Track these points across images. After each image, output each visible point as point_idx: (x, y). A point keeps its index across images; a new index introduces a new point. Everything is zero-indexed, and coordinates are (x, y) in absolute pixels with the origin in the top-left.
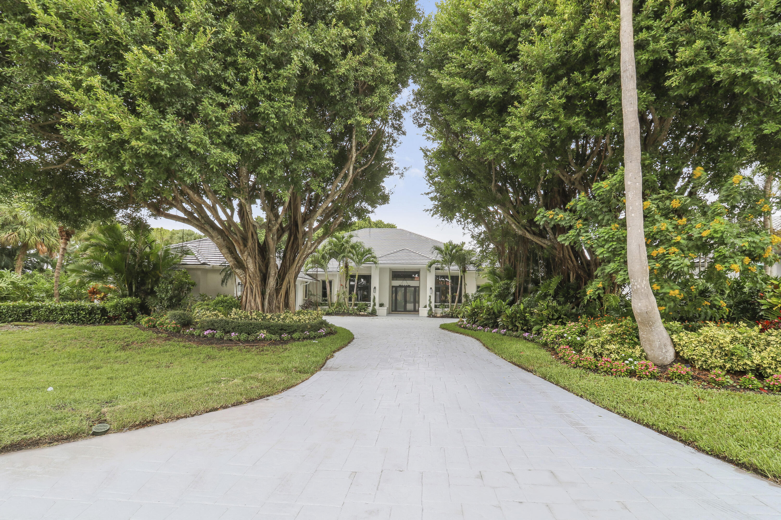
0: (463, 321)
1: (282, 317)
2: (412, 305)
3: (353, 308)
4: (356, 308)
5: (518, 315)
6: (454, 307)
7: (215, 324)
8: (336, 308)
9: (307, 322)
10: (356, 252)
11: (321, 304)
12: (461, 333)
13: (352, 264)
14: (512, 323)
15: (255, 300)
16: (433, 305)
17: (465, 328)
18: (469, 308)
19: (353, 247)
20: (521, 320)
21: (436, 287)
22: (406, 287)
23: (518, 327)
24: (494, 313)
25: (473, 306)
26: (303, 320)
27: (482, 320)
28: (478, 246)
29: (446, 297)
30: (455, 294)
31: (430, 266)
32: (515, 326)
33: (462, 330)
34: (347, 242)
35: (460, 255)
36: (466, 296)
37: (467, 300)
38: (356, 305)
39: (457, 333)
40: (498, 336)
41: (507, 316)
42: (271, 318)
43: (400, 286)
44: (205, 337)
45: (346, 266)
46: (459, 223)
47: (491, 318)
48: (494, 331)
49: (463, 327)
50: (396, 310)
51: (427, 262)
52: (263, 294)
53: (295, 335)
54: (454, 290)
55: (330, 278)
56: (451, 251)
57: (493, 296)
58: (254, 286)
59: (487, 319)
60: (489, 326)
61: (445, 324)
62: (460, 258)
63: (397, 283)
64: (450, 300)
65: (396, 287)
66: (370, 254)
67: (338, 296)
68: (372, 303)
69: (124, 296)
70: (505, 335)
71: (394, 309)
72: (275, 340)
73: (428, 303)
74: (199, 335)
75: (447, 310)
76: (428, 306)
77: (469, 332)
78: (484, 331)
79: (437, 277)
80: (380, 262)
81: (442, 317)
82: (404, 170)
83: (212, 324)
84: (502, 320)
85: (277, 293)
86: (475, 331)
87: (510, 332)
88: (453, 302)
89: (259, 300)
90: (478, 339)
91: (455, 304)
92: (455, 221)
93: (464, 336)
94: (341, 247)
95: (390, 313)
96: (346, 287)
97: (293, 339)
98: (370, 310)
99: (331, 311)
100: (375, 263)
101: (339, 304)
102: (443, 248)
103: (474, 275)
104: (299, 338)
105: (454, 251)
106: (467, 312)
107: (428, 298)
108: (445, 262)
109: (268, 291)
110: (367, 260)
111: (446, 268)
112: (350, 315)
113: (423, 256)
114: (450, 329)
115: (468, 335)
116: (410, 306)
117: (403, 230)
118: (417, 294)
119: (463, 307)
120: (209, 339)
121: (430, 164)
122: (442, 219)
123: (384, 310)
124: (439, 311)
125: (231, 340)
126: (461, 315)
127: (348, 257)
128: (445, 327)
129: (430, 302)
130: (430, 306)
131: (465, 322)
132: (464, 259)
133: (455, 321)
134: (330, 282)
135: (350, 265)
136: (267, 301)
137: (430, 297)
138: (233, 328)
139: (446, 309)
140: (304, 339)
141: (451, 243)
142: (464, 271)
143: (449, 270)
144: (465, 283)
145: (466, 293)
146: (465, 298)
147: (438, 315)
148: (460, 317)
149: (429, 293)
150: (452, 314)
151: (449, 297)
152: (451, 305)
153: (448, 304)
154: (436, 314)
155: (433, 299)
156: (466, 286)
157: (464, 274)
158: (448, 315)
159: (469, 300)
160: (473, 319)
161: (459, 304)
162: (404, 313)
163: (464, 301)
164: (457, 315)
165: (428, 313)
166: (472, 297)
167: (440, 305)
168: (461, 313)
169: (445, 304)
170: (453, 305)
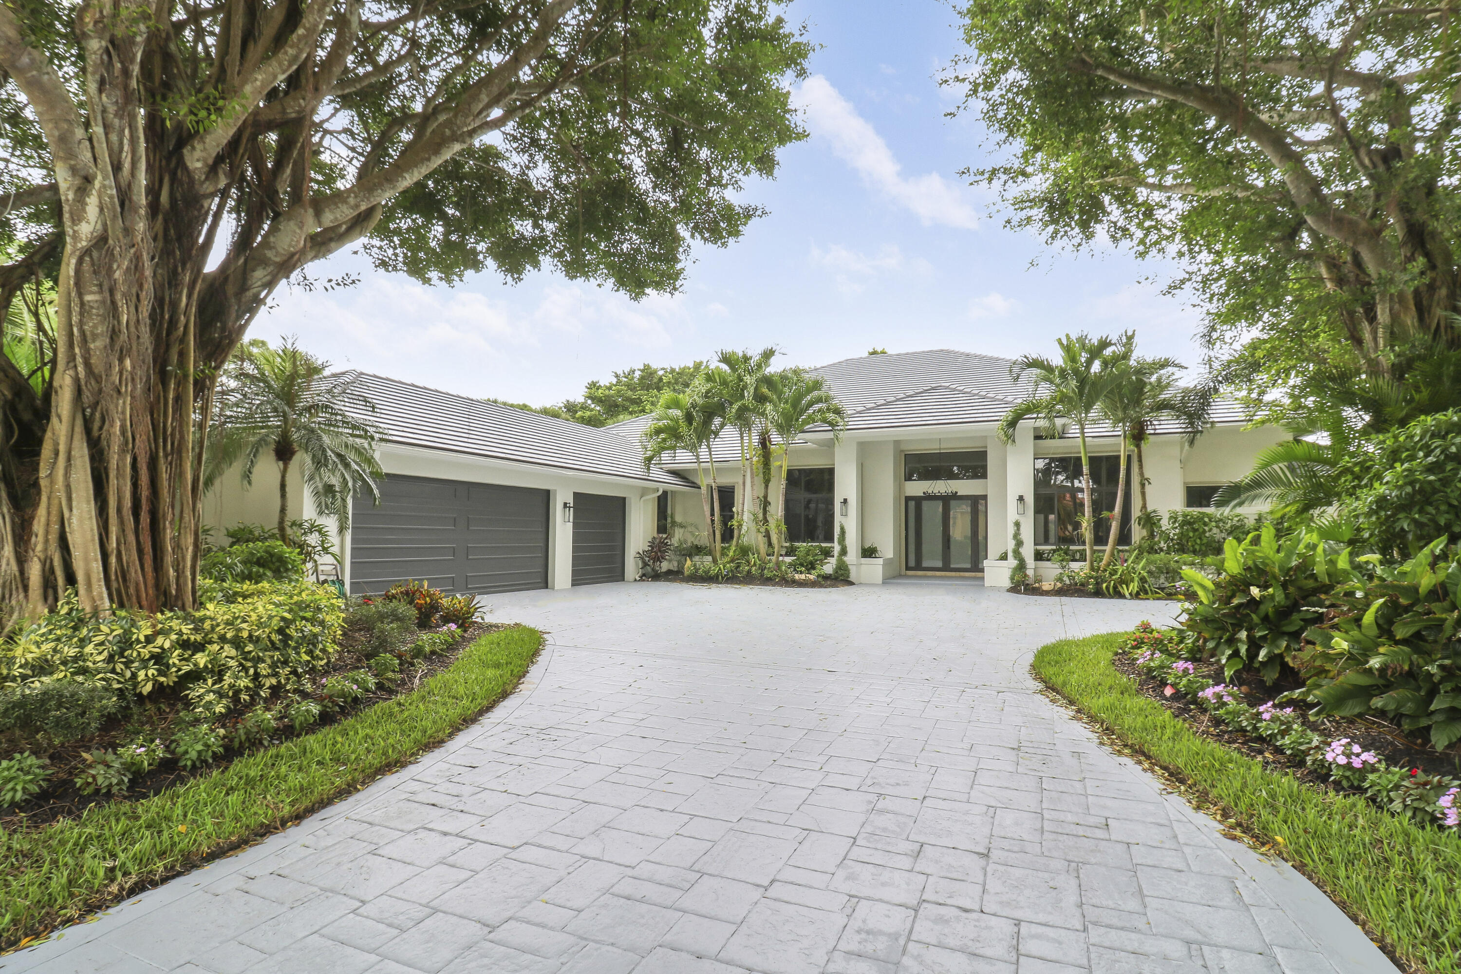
3: (777, 563)
4: (788, 559)
6: (1106, 558)
8: (732, 561)
16: (1028, 551)
21: (1037, 497)
22: (947, 500)
29: (1077, 526)
30: (1105, 514)
31: (1012, 424)
35: (1122, 374)
36: (1149, 521)
37: (1152, 535)
38: (790, 552)
43: (929, 497)
45: (763, 444)
50: (918, 567)
51: (1005, 414)
54: (1104, 502)
55: (727, 481)
56: (1088, 364)
62: (1120, 386)
63: (917, 488)
64: (1088, 536)
65: (918, 501)
66: (819, 400)
67: (738, 528)
68: (837, 546)
71: (912, 563)
73: (1011, 545)
75: (1080, 569)
76: (1010, 555)
81: (1061, 592)
88: (1100, 539)
91: (1108, 548)
95: (900, 576)
96: (766, 503)
98: (829, 567)
99: (714, 570)
102: (1057, 358)
103: (1176, 451)
107: (1011, 530)
110: (816, 419)
111: (1074, 430)
112: (766, 581)
113: (994, 399)
118: (979, 518)
119: (1138, 558)
123: (874, 569)
124: (1051, 573)
126: (1134, 586)
129: (1019, 543)
130: (1017, 554)
137: (1017, 524)
139: (1075, 566)
141: (1083, 341)
142: (1138, 435)
143: (1084, 438)
144: (1142, 474)
145: (1150, 509)
146: (1143, 527)
147: (1046, 586)
148: (1131, 594)
149: (1012, 512)
150: (1097, 583)
151: (1085, 525)
152: (1094, 552)
153: (1081, 548)
154: (1040, 581)
155: (1028, 534)
156: (1148, 488)
157: (1138, 446)
158: (1082, 585)
159: (1163, 532)
160: (1243, 649)
161: (1120, 548)
162: (943, 573)
163: (1143, 538)
164: (1115, 587)
165: (1012, 579)
166: (1174, 523)
167: (1054, 551)
168: (1132, 580)
169: (1072, 548)
170: (1100, 551)
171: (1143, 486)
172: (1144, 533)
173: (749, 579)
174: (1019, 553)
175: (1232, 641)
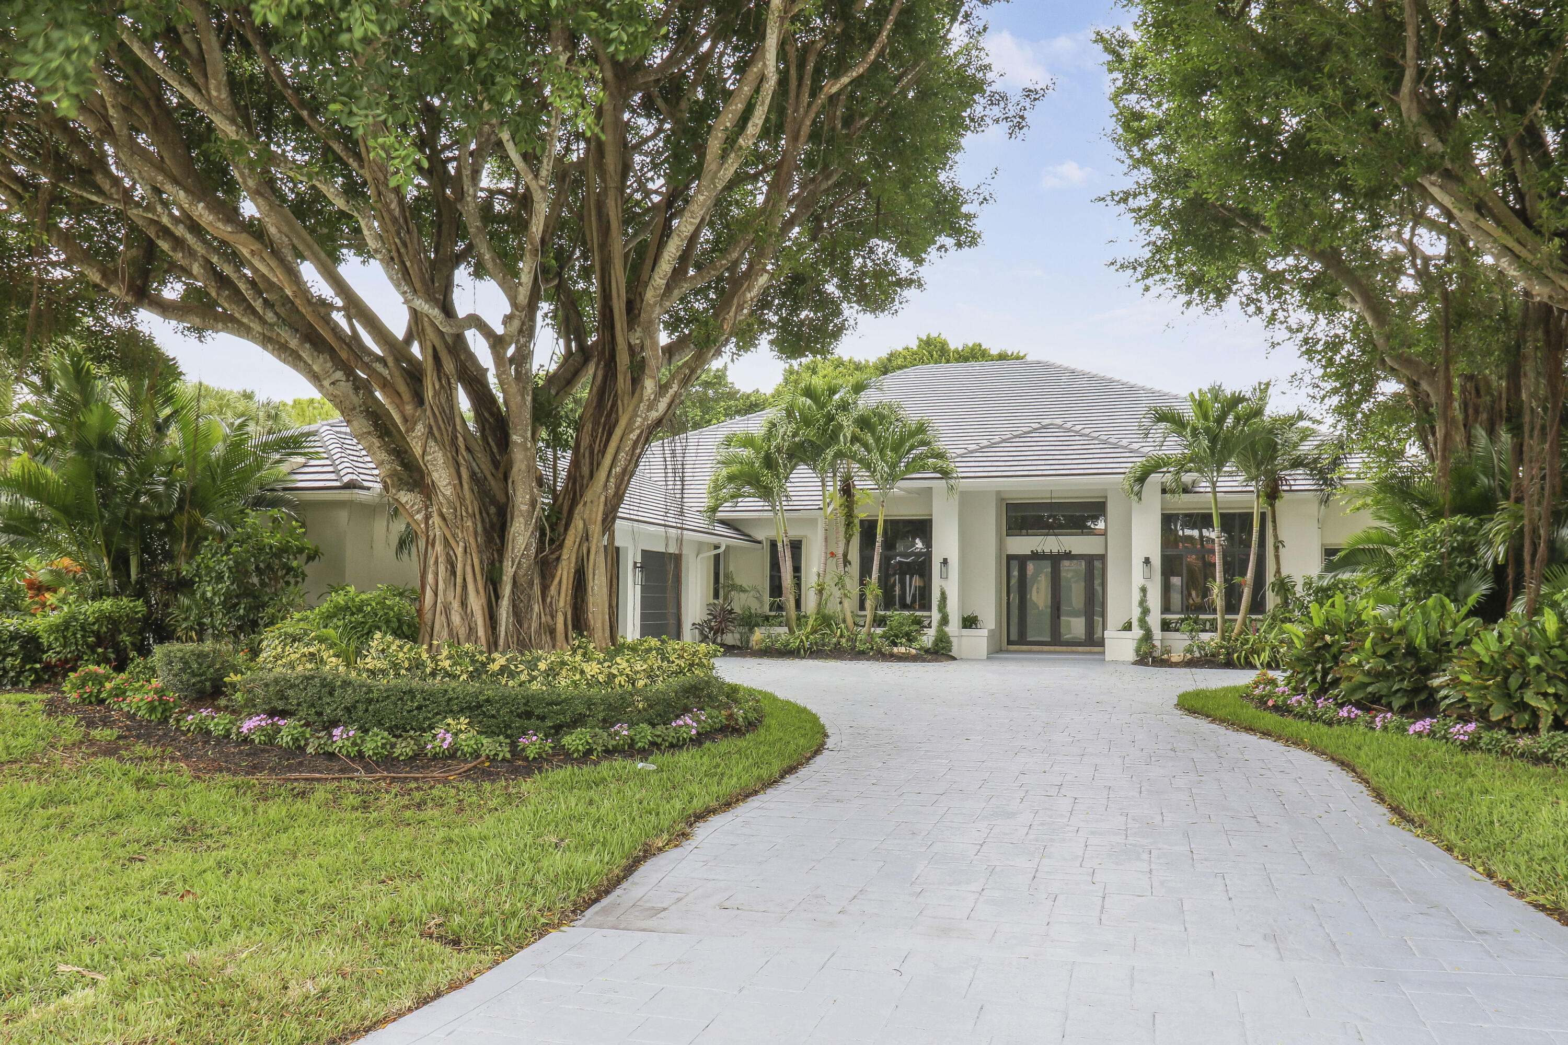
0: (1273, 682)
1: (542, 666)
2: (1082, 621)
3: (869, 634)
4: (879, 631)
5: (1534, 660)
6: (1237, 627)
7: (290, 692)
8: (814, 631)
9: (640, 684)
10: (877, 440)
11: (767, 618)
12: (1266, 734)
13: (863, 483)
14: (1506, 694)
15: (464, 604)
16: (1154, 620)
17: (1282, 709)
18: (1296, 630)
19: (864, 423)
20: (1550, 679)
21: (1164, 559)
22: (1055, 559)
23: (1535, 714)
24: (1412, 651)
25: (1317, 623)
26: (622, 679)
27: (1359, 678)
28: (1328, 386)
29: (1206, 592)
30: (1237, 580)
31: (1141, 480)
32: (1523, 706)
33: (1270, 719)
34: (844, 406)
35: (1255, 432)
36: (1283, 587)
37: (1286, 603)
38: (880, 621)
39: (1250, 729)
40: (1438, 752)
41: (1481, 664)
42: (503, 669)
43: (1036, 556)
44: (246, 740)
45: (847, 490)
46: (1252, 309)
47: (1400, 671)
48: (1418, 726)
49: (1276, 708)
50: (1021, 640)
51: (1131, 464)
52: (493, 582)
53: (573, 740)
54: (1234, 566)
55: (794, 533)
56: (1220, 420)
57: (1400, 578)
58: (459, 551)
59: (1378, 675)
60: (1389, 707)
61: (1198, 694)
62: (1253, 444)
63: (1022, 545)
64: (1219, 603)
65: (1022, 560)
66: (923, 443)
67: (820, 592)
68: (936, 616)
69: (98, 595)
70: (1470, 746)
71: (1014, 636)
72: (493, 759)
73: (1136, 613)
74: (227, 736)
75: (1209, 639)
76: (1135, 624)
77: (1302, 726)
78: (1371, 727)
79: (1168, 520)
80: (960, 471)
81: (1191, 663)
82: (1027, 103)
83: (282, 696)
84: (1455, 682)
85: (543, 576)
86: (1330, 723)
87: (1499, 734)
88: (1231, 607)
89: (476, 603)
90: (1343, 764)
91: (1239, 617)
92: (1232, 302)
93: (1279, 747)
94: (827, 423)
95: (1000, 651)
96: (846, 562)
97: (565, 756)
98: (928, 638)
99: (794, 644)
100: (945, 474)
101: (825, 620)
102: (1189, 413)
103: (1312, 508)
104: (589, 752)
105: (1230, 420)
106: (1291, 643)
107: (1136, 596)
108: (1195, 461)
109: (509, 570)
110: (917, 465)
111: (1204, 486)
112: (858, 655)
113: (1116, 446)
114: (1221, 713)
115: (1296, 742)
116: (1076, 626)
117: (1046, 366)
118: (1097, 582)
119: (1271, 627)
120: (255, 752)
121: (1130, 87)
122: (1183, 298)
123: (979, 640)
124: (1179, 643)
125: (331, 756)
126: (1265, 656)
127: (853, 457)
128: (1198, 705)
129: (1146, 611)
130: (1143, 623)
131: (1282, 688)
132: (1272, 448)
133: (1242, 678)
134: (796, 547)
135: (858, 484)
136: (505, 603)
137: (1144, 590)
138: (348, 710)
139: (1205, 637)
140: (609, 753)
141: (1216, 393)
142: (1273, 494)
143: (1215, 493)
144: (1276, 536)
145: (1284, 574)
146: (1277, 594)
147: (1175, 658)
148: (1262, 664)
149: (1138, 577)
150: (1228, 654)
151: (1216, 591)
152: (1225, 621)
153: (1211, 617)
154: (1168, 652)
155: (1155, 601)
156: (1282, 551)
157: (1272, 506)
158: (1213, 655)
159: (1298, 599)
160: (1319, 676)
161: (1254, 617)
162: (1052, 648)
163: (1276, 606)
164: (1246, 658)
165: (1137, 651)
166: (1310, 588)
167: (1183, 620)
168: (1264, 650)
169: (1201, 617)
170: (1231, 620)
171: (1277, 548)
172: (1279, 600)
173: (836, 653)
174: (1146, 622)
175: (1313, 672)
